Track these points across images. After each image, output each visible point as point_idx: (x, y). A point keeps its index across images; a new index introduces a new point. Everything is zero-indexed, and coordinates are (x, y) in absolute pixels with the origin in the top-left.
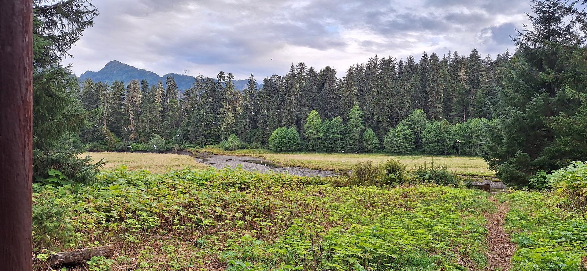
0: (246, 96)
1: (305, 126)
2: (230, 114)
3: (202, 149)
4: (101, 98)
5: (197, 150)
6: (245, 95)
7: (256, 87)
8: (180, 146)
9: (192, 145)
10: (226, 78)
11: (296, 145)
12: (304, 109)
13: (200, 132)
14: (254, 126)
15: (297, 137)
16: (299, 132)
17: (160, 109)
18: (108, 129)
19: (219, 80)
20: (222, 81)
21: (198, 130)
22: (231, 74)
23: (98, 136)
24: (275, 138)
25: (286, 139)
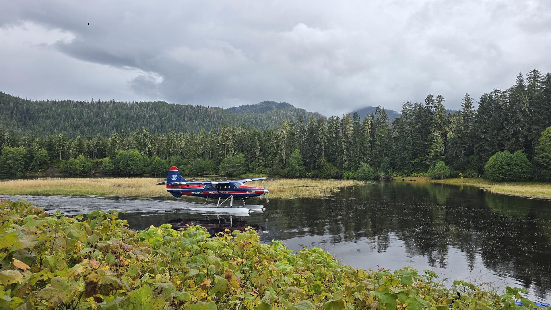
0: (460, 118)
1: (537, 149)
2: (440, 140)
3: (409, 177)
4: (319, 132)
5: (403, 178)
6: (458, 118)
7: (473, 107)
8: (387, 174)
9: (399, 173)
10: (435, 101)
11: (524, 173)
12: (537, 127)
13: (407, 160)
14: (470, 152)
15: (525, 163)
16: (530, 158)
17: (369, 139)
18: (325, 159)
19: (427, 104)
20: (430, 105)
21: (404, 158)
22: (440, 96)
23: (318, 166)
24: (493, 165)
25: (508, 165)
